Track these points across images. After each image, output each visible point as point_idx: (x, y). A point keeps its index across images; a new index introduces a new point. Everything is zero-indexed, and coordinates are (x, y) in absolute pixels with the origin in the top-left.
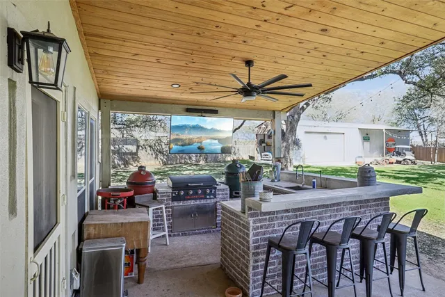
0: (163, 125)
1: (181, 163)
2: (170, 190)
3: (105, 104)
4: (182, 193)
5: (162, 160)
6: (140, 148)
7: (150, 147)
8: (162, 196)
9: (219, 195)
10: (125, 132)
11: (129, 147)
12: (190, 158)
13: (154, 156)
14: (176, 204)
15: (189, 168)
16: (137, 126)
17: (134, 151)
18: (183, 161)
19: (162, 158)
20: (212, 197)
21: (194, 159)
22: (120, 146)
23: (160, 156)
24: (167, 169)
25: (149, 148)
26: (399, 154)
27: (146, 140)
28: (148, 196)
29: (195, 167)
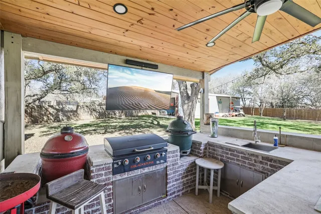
0: (96, 92)
1: (108, 117)
2: (110, 160)
3: (12, 40)
4: (127, 162)
5: (96, 116)
6: (79, 107)
7: (87, 106)
8: (99, 170)
9: (169, 157)
10: (69, 97)
11: (71, 106)
12: (115, 114)
13: (90, 113)
14: (118, 177)
15: (115, 121)
16: (77, 92)
17: (75, 109)
18: (110, 116)
19: (96, 114)
20: (162, 161)
21: (118, 114)
22: (64, 106)
23: (94, 113)
24: (99, 122)
25: (86, 108)
26: (236, 111)
27: (84, 103)
28: (76, 175)
29: (119, 120)
